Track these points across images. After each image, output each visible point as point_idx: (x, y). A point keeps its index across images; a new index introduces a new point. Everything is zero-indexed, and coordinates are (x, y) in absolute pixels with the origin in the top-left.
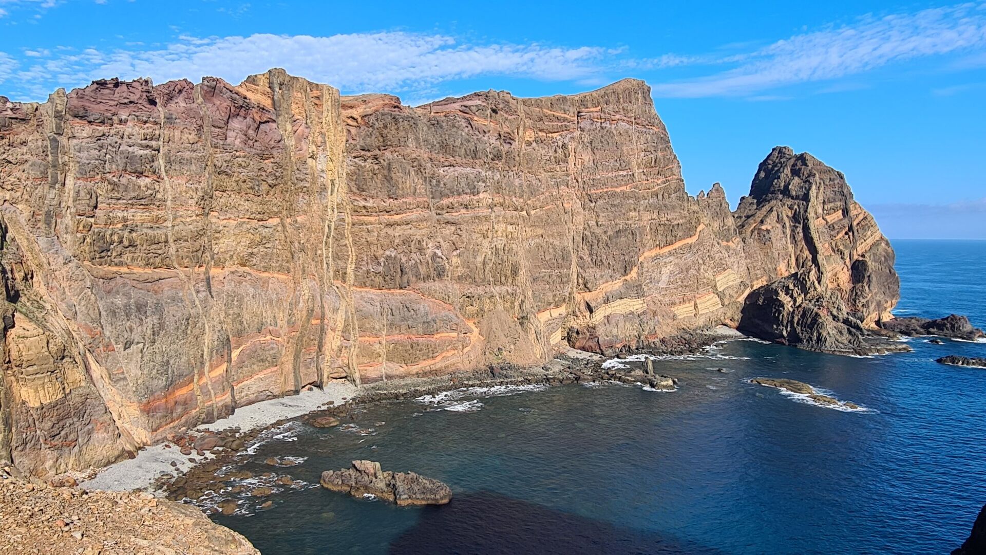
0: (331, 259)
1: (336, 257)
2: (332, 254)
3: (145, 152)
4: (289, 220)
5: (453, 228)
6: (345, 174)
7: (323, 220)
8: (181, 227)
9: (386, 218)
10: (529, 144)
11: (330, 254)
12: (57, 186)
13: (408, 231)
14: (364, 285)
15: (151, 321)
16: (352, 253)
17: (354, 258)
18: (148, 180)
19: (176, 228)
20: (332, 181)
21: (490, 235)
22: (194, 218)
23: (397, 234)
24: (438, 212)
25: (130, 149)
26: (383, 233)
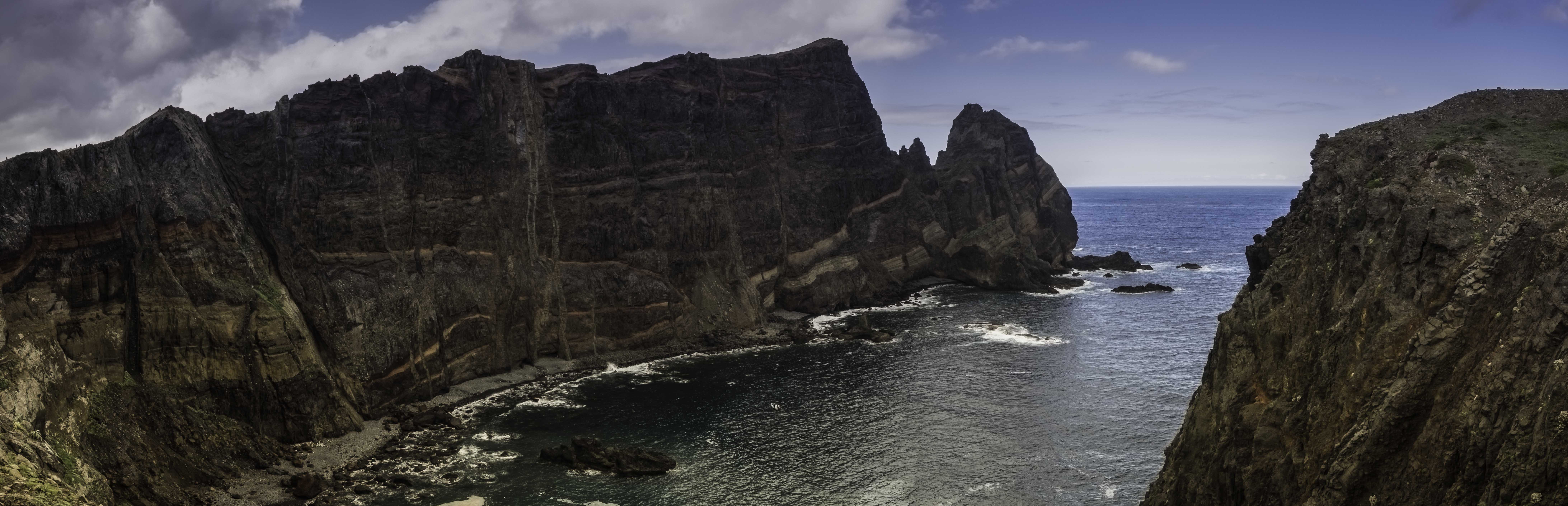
0: (534, 233)
1: (540, 231)
2: (536, 228)
3: (357, 143)
4: (492, 197)
5: (658, 194)
6: (544, 147)
7: (525, 194)
8: (392, 210)
9: (588, 188)
10: (731, 104)
11: (534, 228)
12: (285, 182)
13: (612, 199)
14: (570, 258)
15: (369, 304)
16: (556, 225)
17: (558, 230)
18: (360, 169)
19: (387, 212)
20: (533, 154)
21: (697, 198)
22: (402, 201)
23: (601, 204)
24: (642, 178)
25: (344, 142)
26: (587, 203)
